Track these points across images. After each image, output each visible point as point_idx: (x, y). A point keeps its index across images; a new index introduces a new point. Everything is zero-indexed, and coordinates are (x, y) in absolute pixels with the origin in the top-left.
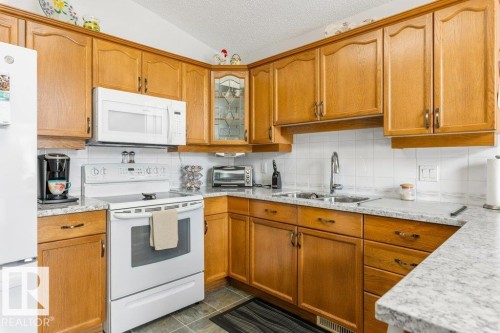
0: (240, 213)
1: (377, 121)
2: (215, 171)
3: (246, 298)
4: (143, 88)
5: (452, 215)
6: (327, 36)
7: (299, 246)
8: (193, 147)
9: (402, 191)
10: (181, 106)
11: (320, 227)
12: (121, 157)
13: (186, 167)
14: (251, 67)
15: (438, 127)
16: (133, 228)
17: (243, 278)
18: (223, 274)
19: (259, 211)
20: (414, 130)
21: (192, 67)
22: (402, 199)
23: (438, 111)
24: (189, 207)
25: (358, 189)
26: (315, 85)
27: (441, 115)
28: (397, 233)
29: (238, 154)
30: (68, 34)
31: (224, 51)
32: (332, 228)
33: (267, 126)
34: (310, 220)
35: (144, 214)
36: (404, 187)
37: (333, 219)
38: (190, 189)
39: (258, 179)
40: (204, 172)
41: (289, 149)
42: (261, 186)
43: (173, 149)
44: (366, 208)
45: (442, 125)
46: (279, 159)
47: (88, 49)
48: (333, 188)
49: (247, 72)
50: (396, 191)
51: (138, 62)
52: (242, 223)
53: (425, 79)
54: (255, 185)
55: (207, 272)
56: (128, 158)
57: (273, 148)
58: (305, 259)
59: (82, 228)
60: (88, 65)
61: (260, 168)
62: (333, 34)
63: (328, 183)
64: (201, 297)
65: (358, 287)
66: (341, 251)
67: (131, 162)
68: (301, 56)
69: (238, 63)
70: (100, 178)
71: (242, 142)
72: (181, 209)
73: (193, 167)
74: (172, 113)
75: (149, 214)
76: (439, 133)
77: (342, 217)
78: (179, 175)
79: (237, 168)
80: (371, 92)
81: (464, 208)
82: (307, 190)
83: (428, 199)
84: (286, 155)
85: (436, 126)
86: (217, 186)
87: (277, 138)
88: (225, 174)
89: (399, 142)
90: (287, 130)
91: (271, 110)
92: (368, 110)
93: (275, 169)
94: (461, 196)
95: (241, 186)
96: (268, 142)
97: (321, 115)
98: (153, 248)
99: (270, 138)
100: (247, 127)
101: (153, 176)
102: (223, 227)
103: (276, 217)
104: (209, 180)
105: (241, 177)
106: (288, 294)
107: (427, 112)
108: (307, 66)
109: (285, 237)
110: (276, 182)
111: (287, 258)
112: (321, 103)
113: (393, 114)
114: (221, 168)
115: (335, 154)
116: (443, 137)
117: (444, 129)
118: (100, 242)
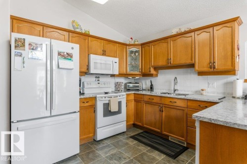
0: (139, 100)
1: (192, 66)
2: (128, 84)
3: (141, 131)
4: (104, 53)
5: (219, 99)
6: (173, 34)
7: (163, 111)
8: (121, 75)
9: (201, 92)
10: (117, 60)
11: (171, 104)
12: (95, 79)
13: (117, 83)
14: (143, 45)
15: (215, 68)
16: (104, 104)
17: (140, 124)
18: (132, 123)
19: (146, 99)
20: (206, 69)
21: (120, 45)
22: (202, 94)
23: (215, 63)
24: (121, 97)
25: (185, 91)
26: (168, 52)
27: (216, 64)
28: (200, 106)
29: (137, 78)
30: (81, 36)
31: (132, 38)
32: (175, 104)
33: (149, 67)
34: (167, 102)
35: (107, 99)
36: (202, 90)
37: (175, 101)
38: (119, 91)
39: (144, 87)
40: (123, 84)
41: (157, 75)
42: (145, 90)
43: (113, 76)
44: (188, 97)
45: (216, 68)
46: (153, 79)
47: (87, 40)
48: (175, 91)
49: (140, 47)
50: (199, 92)
51: (102, 44)
52: (140, 104)
53: (210, 51)
54: (143, 90)
55: (127, 121)
56: (97, 79)
57: (151, 75)
58: (165, 116)
59: (88, 103)
60: (87, 46)
61: (145, 83)
62: (175, 33)
63: (173, 89)
64: (125, 130)
65: (185, 125)
66: (179, 113)
67: (98, 80)
68: (163, 41)
69: (137, 43)
70: (89, 86)
71: (138, 73)
72: (119, 97)
73: (120, 83)
74: (114, 63)
75: (109, 99)
76: (215, 70)
77: (179, 100)
78: (114, 86)
79: (136, 83)
80: (190, 55)
81: (225, 97)
82: (164, 91)
83: (212, 95)
84: (156, 78)
85: (214, 68)
86: (129, 90)
87: (153, 71)
88: (131, 85)
89: (201, 73)
90: (157, 68)
91: (150, 61)
92: (189, 62)
93: (151, 83)
94: (224, 93)
95: (138, 90)
96: (149, 73)
97: (170, 63)
98: (110, 111)
99: (150, 71)
100: (140, 67)
101: (106, 86)
102: (132, 105)
103: (153, 101)
104: (125, 87)
105: (138, 87)
106: (158, 129)
107: (211, 63)
108: (165, 45)
109: (157, 108)
110: (152, 88)
111: (158, 116)
112: (171, 59)
113: (198, 63)
114: (130, 83)
115: (176, 78)
116: (217, 72)
117: (217, 69)
118: (94, 108)
